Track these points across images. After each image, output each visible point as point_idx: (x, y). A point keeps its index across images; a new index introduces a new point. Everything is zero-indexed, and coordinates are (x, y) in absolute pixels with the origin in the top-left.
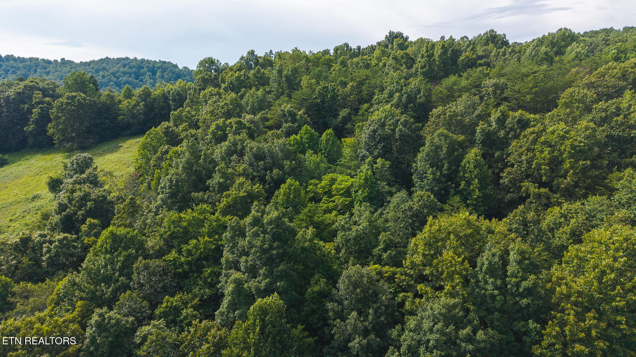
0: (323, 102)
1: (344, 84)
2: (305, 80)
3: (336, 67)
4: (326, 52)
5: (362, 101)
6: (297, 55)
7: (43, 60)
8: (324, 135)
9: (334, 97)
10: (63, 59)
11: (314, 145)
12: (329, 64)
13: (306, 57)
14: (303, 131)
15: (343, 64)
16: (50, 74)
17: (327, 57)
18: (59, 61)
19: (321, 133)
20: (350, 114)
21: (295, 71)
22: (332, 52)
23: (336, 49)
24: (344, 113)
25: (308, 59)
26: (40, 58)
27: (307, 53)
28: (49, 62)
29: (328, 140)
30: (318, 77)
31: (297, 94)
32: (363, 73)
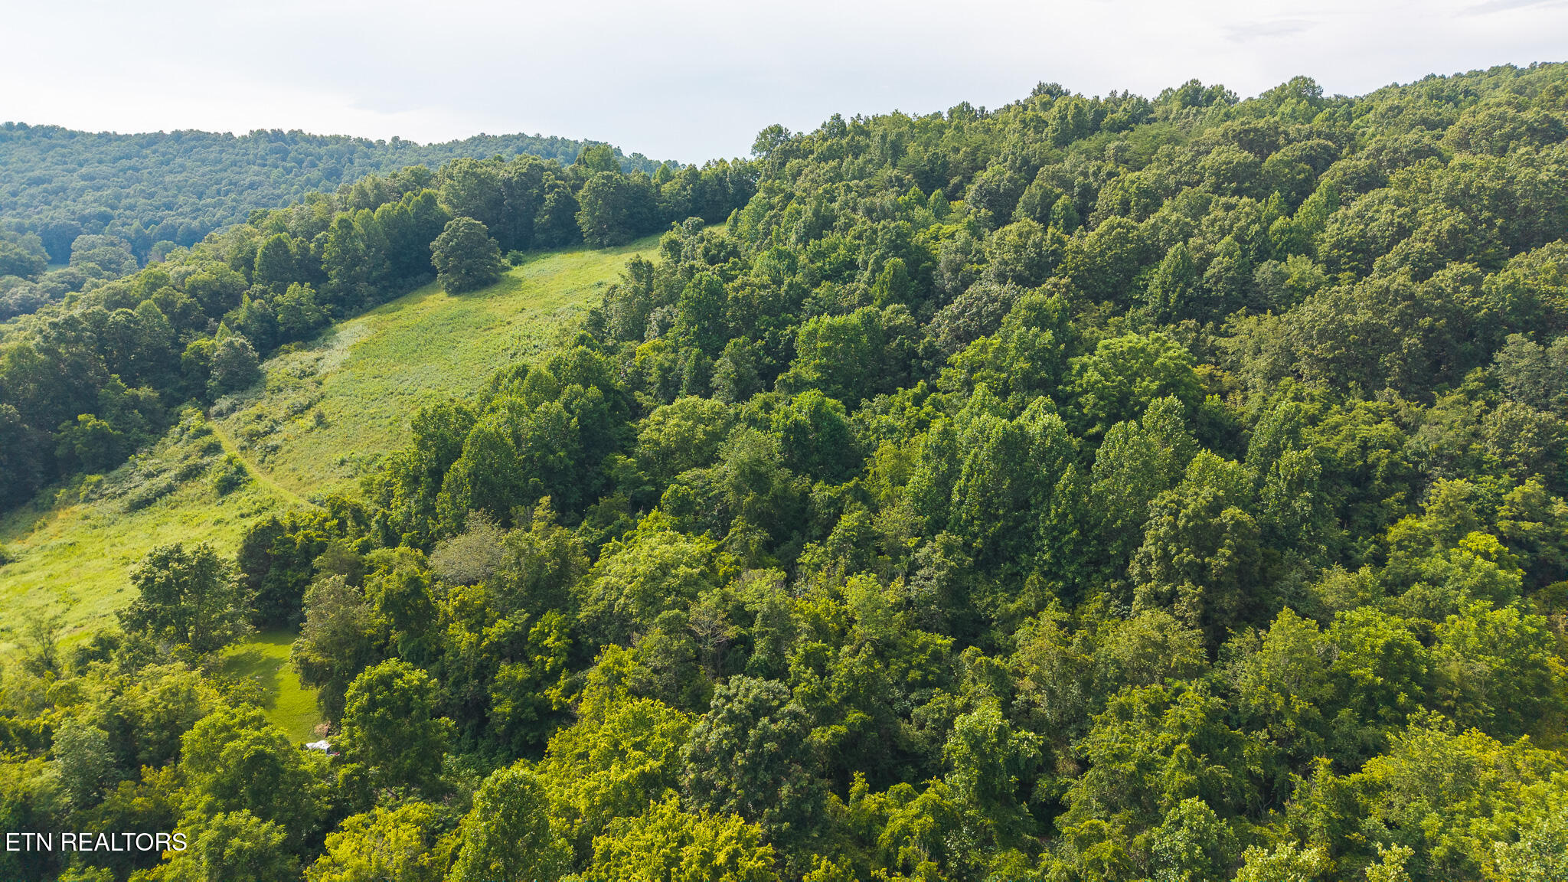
0: (932, 170)
1: (957, 150)
2: (912, 148)
3: (949, 133)
4: (937, 115)
5: (976, 169)
6: (898, 118)
7: (360, 140)
8: (932, 197)
9: (945, 165)
10: (396, 139)
11: (923, 203)
12: (941, 130)
13: (909, 122)
14: (911, 192)
15: (959, 129)
16: (382, 167)
17: (938, 121)
18: (388, 141)
19: (929, 196)
20: (961, 182)
21: (900, 135)
22: (946, 115)
23: (951, 112)
24: (955, 180)
25: (912, 126)
26: (354, 135)
27: (911, 116)
28: (369, 144)
29: (936, 200)
30: (927, 145)
31: (903, 161)
32: (979, 137)
